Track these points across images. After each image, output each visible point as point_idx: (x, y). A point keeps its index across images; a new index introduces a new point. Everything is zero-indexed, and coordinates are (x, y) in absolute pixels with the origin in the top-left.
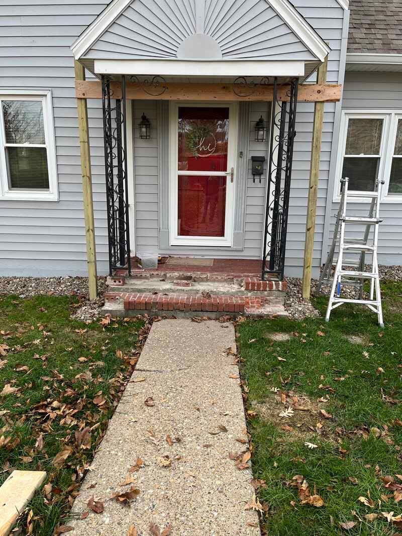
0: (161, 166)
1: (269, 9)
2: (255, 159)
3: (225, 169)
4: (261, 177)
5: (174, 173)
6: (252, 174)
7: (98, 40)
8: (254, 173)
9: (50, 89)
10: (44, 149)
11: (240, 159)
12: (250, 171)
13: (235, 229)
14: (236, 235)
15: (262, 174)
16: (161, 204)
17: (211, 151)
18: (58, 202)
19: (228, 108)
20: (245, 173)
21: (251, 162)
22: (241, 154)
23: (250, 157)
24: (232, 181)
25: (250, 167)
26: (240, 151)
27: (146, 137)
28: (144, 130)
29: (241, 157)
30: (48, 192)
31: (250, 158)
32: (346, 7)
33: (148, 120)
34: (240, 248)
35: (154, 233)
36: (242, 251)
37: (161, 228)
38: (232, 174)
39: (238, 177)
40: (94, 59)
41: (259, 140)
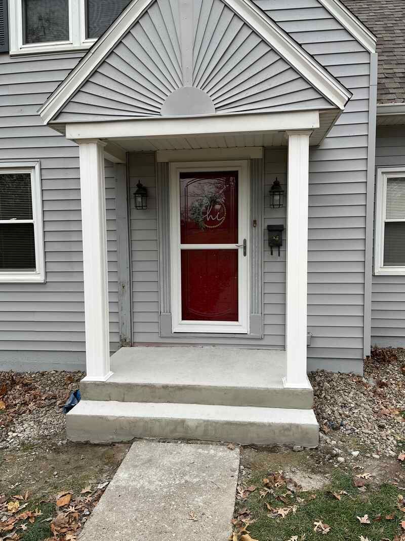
0: (161, 240)
1: (271, 52)
2: (271, 229)
3: (236, 241)
4: (280, 250)
5: (176, 247)
6: (269, 246)
7: (69, 102)
8: (271, 245)
9: (39, 160)
10: (32, 225)
11: (254, 228)
12: (267, 242)
13: (251, 312)
14: (252, 320)
15: (281, 245)
16: (162, 283)
17: (221, 221)
18: (45, 283)
19: (237, 171)
20: (260, 245)
21: (267, 231)
22: (254, 223)
23: (266, 225)
24: (245, 254)
25: (267, 238)
26: (254, 219)
27: (143, 208)
28: (139, 199)
29: (255, 227)
30: (34, 273)
31: (266, 228)
32: (373, 51)
33: (145, 189)
34: (258, 335)
35: (154, 318)
36: (262, 339)
37: (162, 311)
38: (245, 248)
39: (252, 251)
40: (66, 123)
41: (275, 206)
